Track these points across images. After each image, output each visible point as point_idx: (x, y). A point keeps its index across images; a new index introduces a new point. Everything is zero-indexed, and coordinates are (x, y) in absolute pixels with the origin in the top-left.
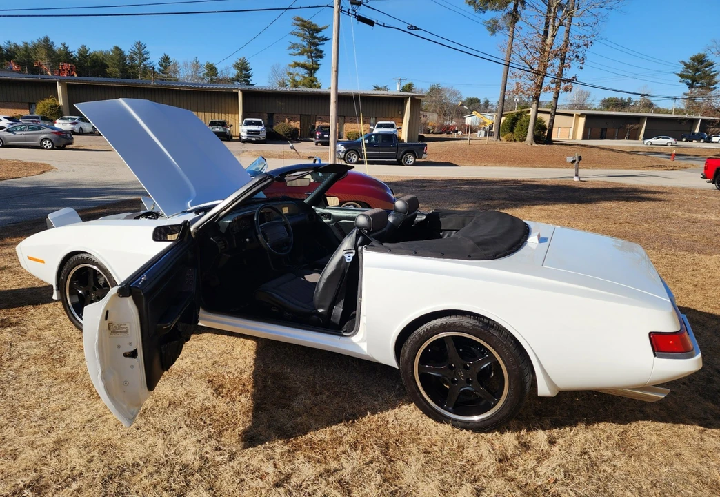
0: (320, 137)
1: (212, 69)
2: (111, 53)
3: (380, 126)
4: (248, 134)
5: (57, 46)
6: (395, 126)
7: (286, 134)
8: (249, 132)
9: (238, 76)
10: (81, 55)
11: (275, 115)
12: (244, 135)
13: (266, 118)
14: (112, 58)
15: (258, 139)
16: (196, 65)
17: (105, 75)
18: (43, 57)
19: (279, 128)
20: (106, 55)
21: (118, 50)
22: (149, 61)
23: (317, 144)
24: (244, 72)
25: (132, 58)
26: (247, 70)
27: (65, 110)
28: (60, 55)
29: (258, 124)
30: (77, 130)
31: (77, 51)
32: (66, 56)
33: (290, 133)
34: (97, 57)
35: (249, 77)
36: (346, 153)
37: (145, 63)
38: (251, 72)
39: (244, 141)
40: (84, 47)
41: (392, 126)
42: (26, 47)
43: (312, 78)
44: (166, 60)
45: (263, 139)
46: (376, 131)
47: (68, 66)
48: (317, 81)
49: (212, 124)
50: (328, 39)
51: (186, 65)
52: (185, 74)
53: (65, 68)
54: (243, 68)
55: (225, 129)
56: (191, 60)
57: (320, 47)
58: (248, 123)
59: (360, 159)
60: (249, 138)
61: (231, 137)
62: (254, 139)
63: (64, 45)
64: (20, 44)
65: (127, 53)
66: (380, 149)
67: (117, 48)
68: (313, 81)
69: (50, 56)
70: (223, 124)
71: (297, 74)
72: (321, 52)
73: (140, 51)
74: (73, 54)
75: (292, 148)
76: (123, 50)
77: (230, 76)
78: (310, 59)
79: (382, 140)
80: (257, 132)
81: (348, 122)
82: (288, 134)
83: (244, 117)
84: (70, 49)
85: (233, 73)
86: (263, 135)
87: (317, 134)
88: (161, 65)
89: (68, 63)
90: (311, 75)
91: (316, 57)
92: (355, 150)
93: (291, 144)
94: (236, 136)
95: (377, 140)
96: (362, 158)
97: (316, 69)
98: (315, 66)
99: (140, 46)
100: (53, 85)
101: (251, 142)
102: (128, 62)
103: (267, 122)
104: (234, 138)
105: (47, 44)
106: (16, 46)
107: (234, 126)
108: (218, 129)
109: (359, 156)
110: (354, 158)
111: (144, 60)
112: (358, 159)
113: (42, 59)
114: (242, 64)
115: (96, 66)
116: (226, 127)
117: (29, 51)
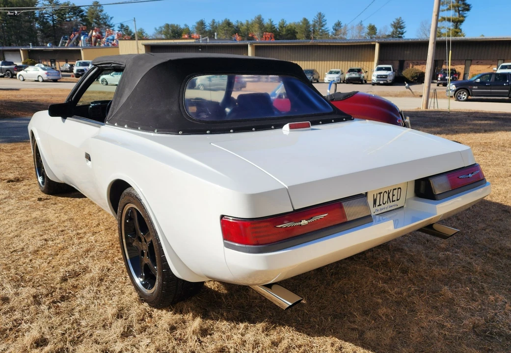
0: (442, 79)
1: (373, 29)
2: (301, 24)
3: (504, 67)
4: (378, 77)
5: (266, 22)
7: (413, 78)
9: (393, 33)
10: (281, 27)
11: (406, 62)
12: (374, 79)
13: (397, 63)
14: (301, 27)
15: (385, 82)
16: (361, 25)
17: (295, 38)
18: (257, 29)
19: (406, 73)
20: (297, 26)
21: (306, 21)
22: (326, 26)
23: (438, 85)
24: (399, 30)
25: (314, 26)
26: (401, 27)
28: (267, 28)
29: (388, 69)
31: (278, 23)
32: (272, 29)
33: (416, 76)
34: (291, 27)
35: (402, 34)
36: (456, 91)
37: (323, 28)
38: (404, 30)
39: (374, 84)
40: (283, 20)
42: (248, 24)
43: (457, 30)
44: (338, 25)
45: (389, 82)
46: (499, 71)
47: (268, 34)
48: (461, 32)
49: (351, 71)
51: (353, 28)
52: (351, 35)
53: (267, 36)
54: (398, 26)
55: (360, 75)
57: (468, 1)
58: (379, 69)
59: (470, 97)
60: (378, 82)
61: (366, 81)
62: (382, 82)
63: (270, 20)
64: (244, 22)
65: (311, 23)
66: (492, 87)
67: (305, 20)
68: (457, 33)
69: (261, 29)
70: (359, 71)
71: (443, 27)
72: (469, 5)
73: (320, 21)
74: (275, 26)
75: (408, 88)
76: (309, 20)
77: (387, 33)
78: (457, 14)
79: (496, 79)
80: (386, 76)
81: (474, 64)
82: (415, 77)
83: (379, 63)
84: (274, 23)
85: (390, 30)
86: (389, 80)
87: (440, 76)
88: (334, 29)
89: (272, 32)
90: (456, 27)
91: (462, 11)
92: (466, 89)
93: (407, 85)
94: (371, 81)
95: (490, 80)
96: (472, 96)
97: (462, 21)
98: (461, 18)
99: (320, 16)
100: (246, 47)
101: (378, 84)
102: (312, 29)
103: (397, 68)
104: (368, 82)
105: (259, 21)
106: (241, 24)
107: (370, 72)
108: (354, 75)
109: (469, 95)
110: (464, 96)
111: (322, 26)
112: (468, 97)
113: (255, 31)
114: (398, 23)
115: (289, 34)
116: (362, 73)
117: (249, 27)
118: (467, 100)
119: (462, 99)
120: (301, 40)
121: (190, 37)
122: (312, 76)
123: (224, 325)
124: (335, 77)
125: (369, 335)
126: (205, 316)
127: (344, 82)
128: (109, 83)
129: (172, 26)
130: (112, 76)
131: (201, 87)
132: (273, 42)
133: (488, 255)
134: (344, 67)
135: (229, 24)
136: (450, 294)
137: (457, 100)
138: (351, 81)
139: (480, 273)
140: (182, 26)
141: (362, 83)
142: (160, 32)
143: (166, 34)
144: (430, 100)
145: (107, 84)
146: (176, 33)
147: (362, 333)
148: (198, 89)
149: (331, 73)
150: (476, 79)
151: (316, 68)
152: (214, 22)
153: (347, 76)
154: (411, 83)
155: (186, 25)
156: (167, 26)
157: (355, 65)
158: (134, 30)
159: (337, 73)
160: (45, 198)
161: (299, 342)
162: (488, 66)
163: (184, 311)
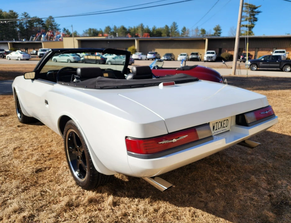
0: (242, 59)
1: (203, 31)
2: (164, 28)
3: (276, 52)
4: (207, 58)
5: (145, 27)
6: (286, 52)
7: (226, 58)
8: (209, 57)
9: (215, 33)
10: (153, 30)
11: (222, 49)
12: (205, 59)
13: (218, 50)
14: (164, 30)
15: (211, 60)
16: (197, 30)
17: (161, 36)
19: (223, 55)
20: (162, 29)
21: (167, 27)
22: (178, 29)
23: (241, 62)
24: (218, 32)
25: (171, 30)
26: (219, 30)
27: (138, 50)
28: (145, 31)
29: (213, 53)
30: (140, 58)
31: (152, 28)
32: (148, 31)
33: (229, 57)
34: (159, 30)
35: (220, 33)
36: (250, 65)
38: (221, 31)
39: (205, 61)
40: (155, 26)
41: (284, 52)
42: (135, 28)
43: (250, 32)
44: (184, 28)
45: (214, 60)
46: (274, 54)
47: (146, 34)
48: (252, 33)
49: (193, 54)
50: (261, 12)
51: (192, 31)
52: (192, 35)
54: (218, 29)
55: (197, 56)
57: (256, 16)
58: (208, 53)
61: (200, 60)
62: (209, 60)
63: (147, 26)
64: (133, 27)
65: (170, 28)
66: (270, 63)
69: (142, 31)
70: (197, 54)
71: (243, 30)
72: (256, 18)
73: (175, 26)
77: (212, 34)
78: (250, 23)
79: (272, 58)
80: (212, 57)
81: (260, 51)
83: (208, 49)
84: (149, 28)
86: (214, 59)
87: (241, 57)
88: (182, 31)
89: (148, 33)
90: (250, 30)
91: (253, 21)
92: (255, 64)
93: (223, 62)
94: (203, 59)
95: (269, 59)
96: (259, 68)
97: (253, 27)
98: (252, 25)
99: (174, 24)
100: (134, 41)
101: (207, 61)
102: (170, 31)
103: (218, 52)
104: (202, 60)
105: (142, 27)
106: (131, 28)
107: (203, 54)
108: (194, 56)
109: (258, 67)
110: (255, 68)
111: (176, 29)
112: (257, 69)
113: (139, 32)
114: (218, 28)
115: (157, 34)
116: (198, 55)
117: (136, 30)
118: (257, 70)
119: (254, 70)
120: (164, 37)
121: (103, 36)
122: (171, 57)
123: (126, 200)
124: (183, 57)
125: (211, 205)
126: (115, 194)
127: (188, 60)
128: (58, 61)
129: (93, 29)
130: (60, 57)
131: (109, 63)
132: (149, 38)
133: (276, 157)
134: (188, 52)
135: (124, 28)
136: (255, 180)
137: (252, 70)
138: (192, 60)
139: (272, 168)
140: (98, 30)
141: (198, 61)
142: (86, 33)
143: (90, 33)
144: (236, 70)
145: (56, 61)
146: (96, 33)
147: (206, 204)
148: (108, 64)
149: (181, 55)
150: (261, 59)
151: (172, 53)
152: (115, 27)
153: (190, 57)
154: (226, 61)
155: (100, 29)
156: (90, 30)
157: (195, 51)
158: (71, 32)
159: (185, 55)
160: (22, 125)
161: (170, 210)
162: (268, 52)
163: (102, 191)
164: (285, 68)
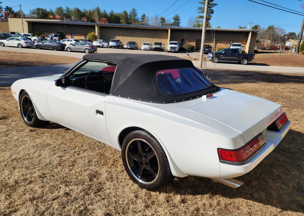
1: (163, 19)
2: (123, 14)
3: (234, 45)
4: (170, 48)
5: (102, 11)
6: (242, 45)
7: (188, 49)
8: (171, 48)
9: (174, 22)
10: (110, 14)
11: (184, 40)
12: (169, 49)
13: (180, 40)
14: (123, 16)
15: (175, 51)
16: (157, 18)
17: (119, 23)
18: (96, 15)
19: (185, 46)
20: (121, 15)
24: (177, 21)
25: (130, 16)
26: (178, 20)
27: (98, 37)
28: (102, 15)
29: (176, 44)
30: (101, 46)
31: (109, 13)
32: (105, 15)
33: (190, 48)
34: (117, 15)
35: (179, 23)
36: (212, 58)
37: (136, 17)
38: (180, 21)
39: (168, 52)
40: (112, 11)
41: (240, 45)
42: (90, 12)
43: (207, 23)
44: (144, 16)
45: (177, 51)
46: (232, 47)
47: (104, 19)
48: (209, 24)
49: (156, 44)
50: (217, 5)
51: (152, 18)
52: (152, 22)
53: (103, 20)
54: (177, 19)
55: (161, 46)
56: (154, 16)
57: (212, 9)
58: (171, 44)
59: (219, 61)
60: (171, 50)
61: (164, 50)
62: (173, 51)
63: (104, 10)
64: (88, 10)
65: (129, 14)
66: (230, 56)
67: (125, 12)
68: (207, 25)
69: (99, 15)
70: (160, 44)
71: (200, 21)
72: (213, 10)
73: (134, 13)
74: (108, 14)
75: (188, 55)
76: (127, 12)
77: (171, 23)
79: (232, 52)
80: (175, 48)
81: (219, 43)
82: (189, 48)
83: (170, 40)
84: (107, 12)
85: (172, 21)
86: (177, 49)
88: (142, 19)
89: (106, 18)
91: (210, 13)
93: (187, 53)
94: (166, 50)
95: (229, 52)
96: (220, 60)
97: (210, 19)
98: (209, 17)
99: (134, 10)
100: (94, 27)
101: (171, 52)
102: (129, 17)
103: (180, 43)
104: (165, 50)
105: (98, 10)
106: (86, 11)
107: (165, 45)
108: (158, 46)
109: (219, 60)
110: (217, 60)
111: (135, 16)
112: (218, 61)
113: (95, 16)
114: (177, 17)
115: (116, 19)
116: (162, 45)
117: (91, 13)
119: (216, 62)
121: (54, 18)
122: (134, 45)
124: (147, 47)
125: (256, 195)
127: (152, 50)
128: (5, 45)
129: (42, 9)
130: (8, 40)
132: (107, 24)
134: (152, 41)
135: (79, 11)
136: (277, 173)
137: (213, 62)
138: (156, 49)
140: (48, 10)
141: (162, 51)
142: (34, 13)
143: (38, 14)
144: (203, 62)
145: (4, 46)
146: (44, 14)
149: (145, 44)
150: (222, 52)
151: (136, 41)
152: (68, 9)
153: (154, 47)
154: (189, 52)
155: (51, 10)
156: (38, 9)
157: (158, 41)
159: (148, 44)
160: (34, 130)
162: (226, 44)
164: (243, 61)
